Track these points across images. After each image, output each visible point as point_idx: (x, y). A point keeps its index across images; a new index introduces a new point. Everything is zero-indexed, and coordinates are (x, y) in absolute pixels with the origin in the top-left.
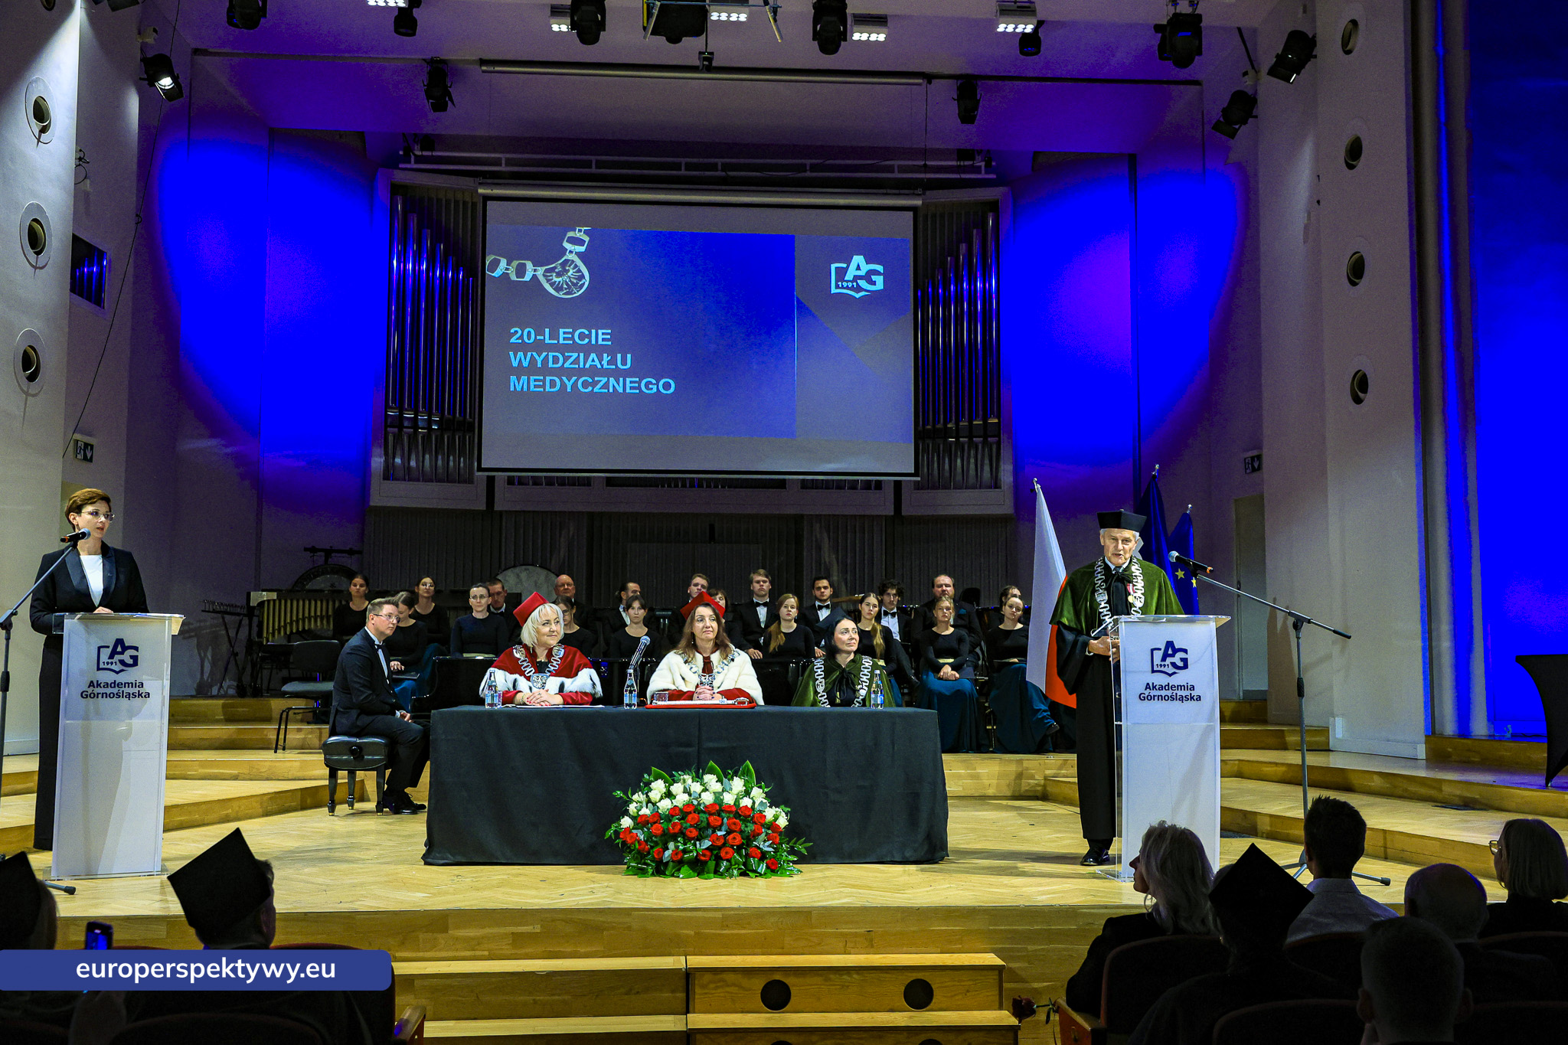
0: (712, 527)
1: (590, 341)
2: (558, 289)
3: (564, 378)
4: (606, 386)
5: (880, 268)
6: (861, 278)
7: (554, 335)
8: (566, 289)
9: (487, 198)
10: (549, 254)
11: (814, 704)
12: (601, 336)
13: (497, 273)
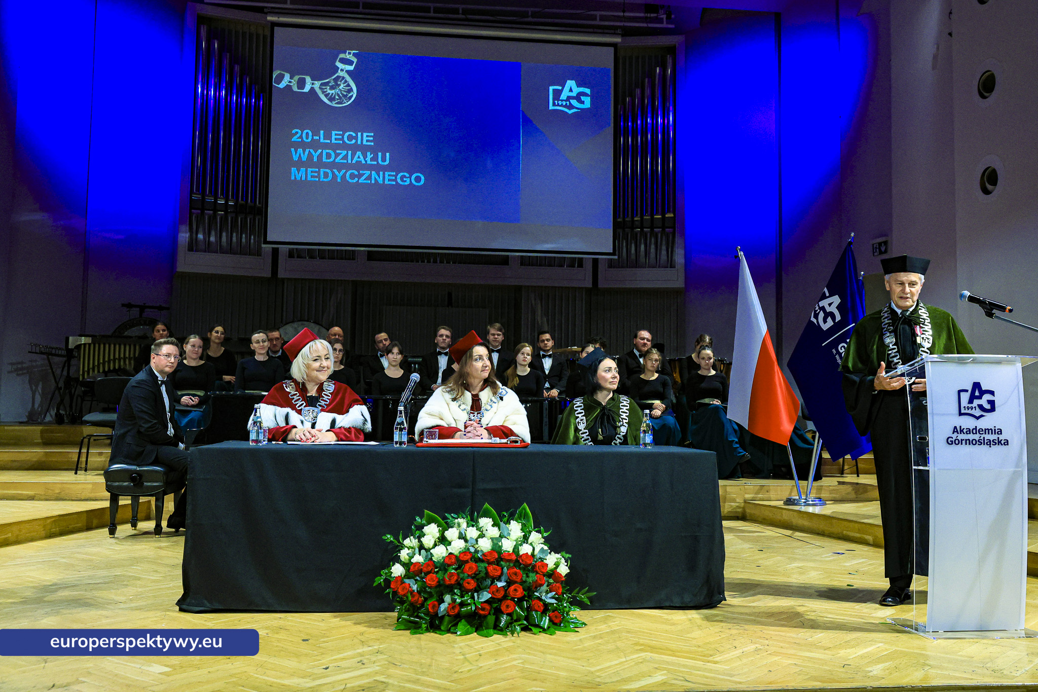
0: (450, 295)
1: (357, 141)
2: (332, 99)
3: (335, 171)
4: (369, 178)
5: (588, 91)
6: (573, 98)
7: (328, 136)
8: (338, 99)
9: (274, 25)
10: (325, 71)
12: (366, 138)
13: (282, 85)
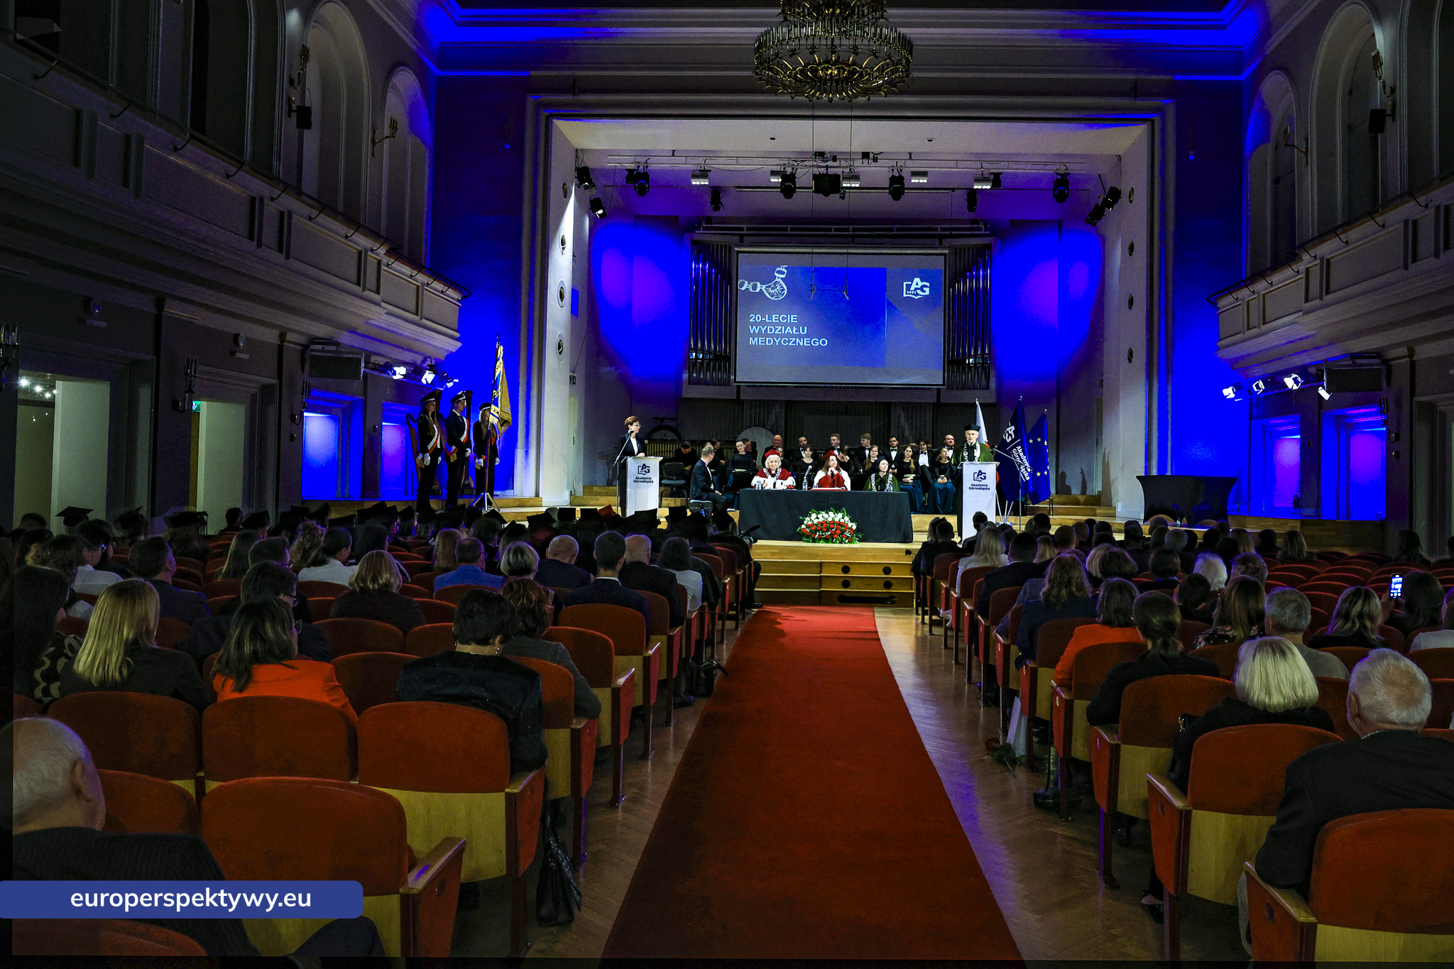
1: (787, 320)
2: (772, 296)
3: (775, 338)
4: (795, 342)
5: (928, 284)
6: (918, 289)
7: (770, 318)
8: (776, 295)
9: (738, 252)
10: (768, 279)
11: (871, 489)
12: (793, 318)
13: (743, 289)
